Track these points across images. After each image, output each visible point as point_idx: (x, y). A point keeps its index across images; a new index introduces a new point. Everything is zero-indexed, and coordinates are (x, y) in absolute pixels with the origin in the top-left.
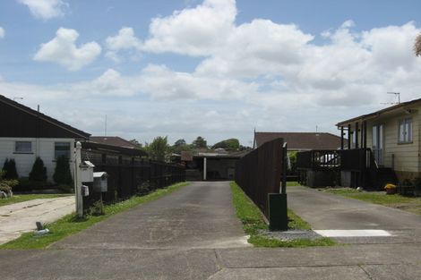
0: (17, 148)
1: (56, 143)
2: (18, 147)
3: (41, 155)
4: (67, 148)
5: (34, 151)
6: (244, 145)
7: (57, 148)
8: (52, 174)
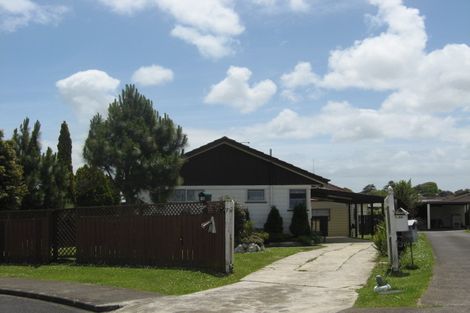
0: (249, 197)
1: (291, 190)
2: (250, 195)
3: (275, 204)
4: (303, 195)
5: (267, 200)
6: (443, 190)
7: (293, 195)
8: (288, 225)
